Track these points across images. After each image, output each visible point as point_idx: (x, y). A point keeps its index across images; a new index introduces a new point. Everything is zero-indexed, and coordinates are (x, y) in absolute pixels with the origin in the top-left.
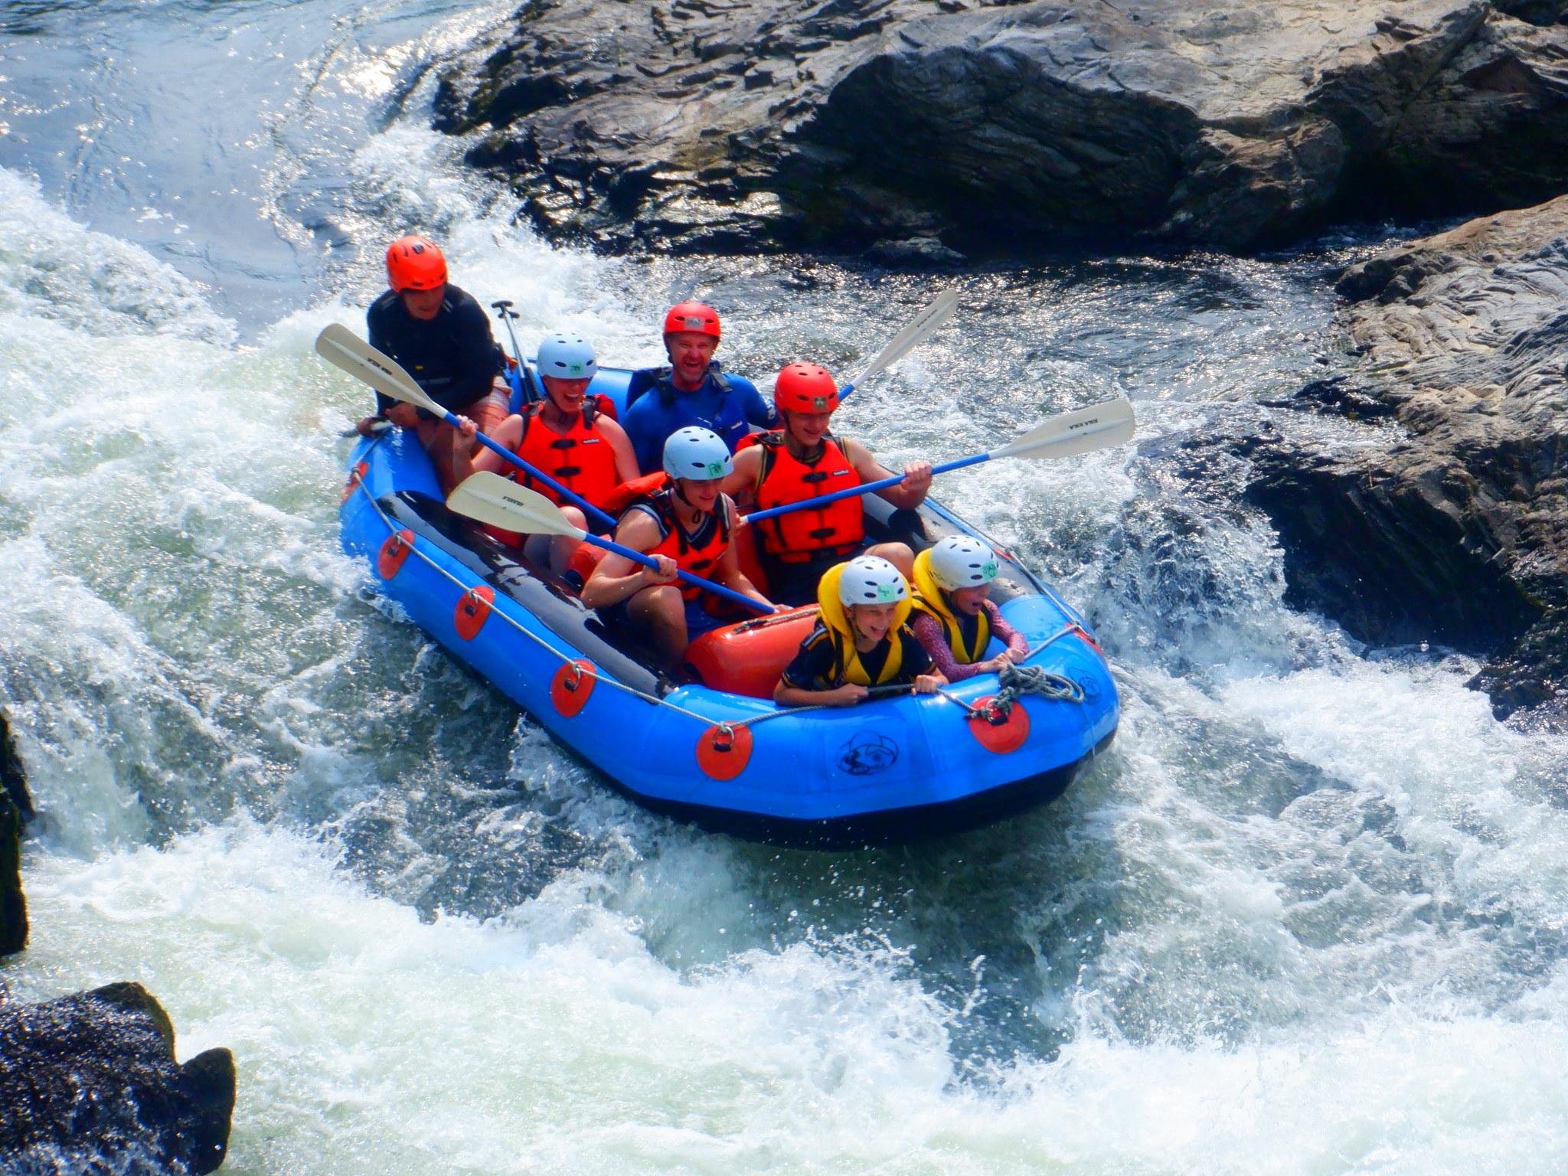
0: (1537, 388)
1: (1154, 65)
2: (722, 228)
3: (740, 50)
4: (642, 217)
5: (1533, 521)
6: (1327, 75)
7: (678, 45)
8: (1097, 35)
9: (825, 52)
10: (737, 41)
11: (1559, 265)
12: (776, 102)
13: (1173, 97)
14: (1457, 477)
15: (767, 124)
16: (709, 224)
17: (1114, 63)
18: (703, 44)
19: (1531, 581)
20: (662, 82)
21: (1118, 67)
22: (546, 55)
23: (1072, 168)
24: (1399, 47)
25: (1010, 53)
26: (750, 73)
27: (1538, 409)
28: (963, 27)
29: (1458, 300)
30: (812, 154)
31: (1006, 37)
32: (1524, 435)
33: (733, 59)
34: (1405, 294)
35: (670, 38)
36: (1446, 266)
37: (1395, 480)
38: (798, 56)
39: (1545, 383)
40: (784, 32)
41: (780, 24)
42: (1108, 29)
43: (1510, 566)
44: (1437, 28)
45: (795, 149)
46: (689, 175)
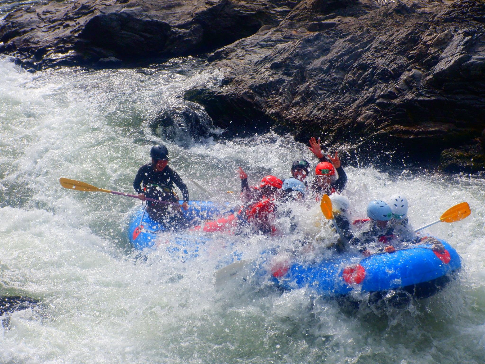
0: (264, 72)
1: (158, 14)
2: (64, 59)
3: (60, 20)
4: (44, 58)
5: (269, 101)
6: (197, 14)
7: (45, 20)
8: (144, 8)
9: (81, 18)
10: (60, 18)
11: (259, 47)
12: (72, 30)
13: (163, 21)
14: (251, 93)
15: (70, 35)
16: (60, 59)
17: (149, 14)
18: (51, 20)
19: (272, 114)
20: (43, 29)
21: (150, 15)
22: (14, 25)
23: (143, 39)
24: (211, 7)
25: (126, 13)
26: (64, 24)
27: (266, 76)
28: (114, 8)
29: (239, 57)
30: (82, 40)
31: (124, 10)
32: (264, 82)
33: (59, 22)
34: (225, 58)
35: (43, 19)
36: (233, 50)
37: (237, 95)
38: (75, 20)
39: (266, 71)
40: (71, 15)
41: (69, 13)
42: (147, 7)
43: (266, 112)
44: (219, 2)
45: (78, 40)
46: (53, 48)
